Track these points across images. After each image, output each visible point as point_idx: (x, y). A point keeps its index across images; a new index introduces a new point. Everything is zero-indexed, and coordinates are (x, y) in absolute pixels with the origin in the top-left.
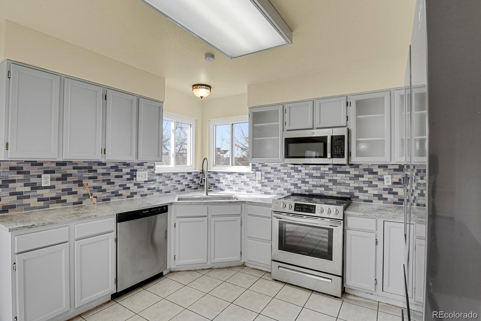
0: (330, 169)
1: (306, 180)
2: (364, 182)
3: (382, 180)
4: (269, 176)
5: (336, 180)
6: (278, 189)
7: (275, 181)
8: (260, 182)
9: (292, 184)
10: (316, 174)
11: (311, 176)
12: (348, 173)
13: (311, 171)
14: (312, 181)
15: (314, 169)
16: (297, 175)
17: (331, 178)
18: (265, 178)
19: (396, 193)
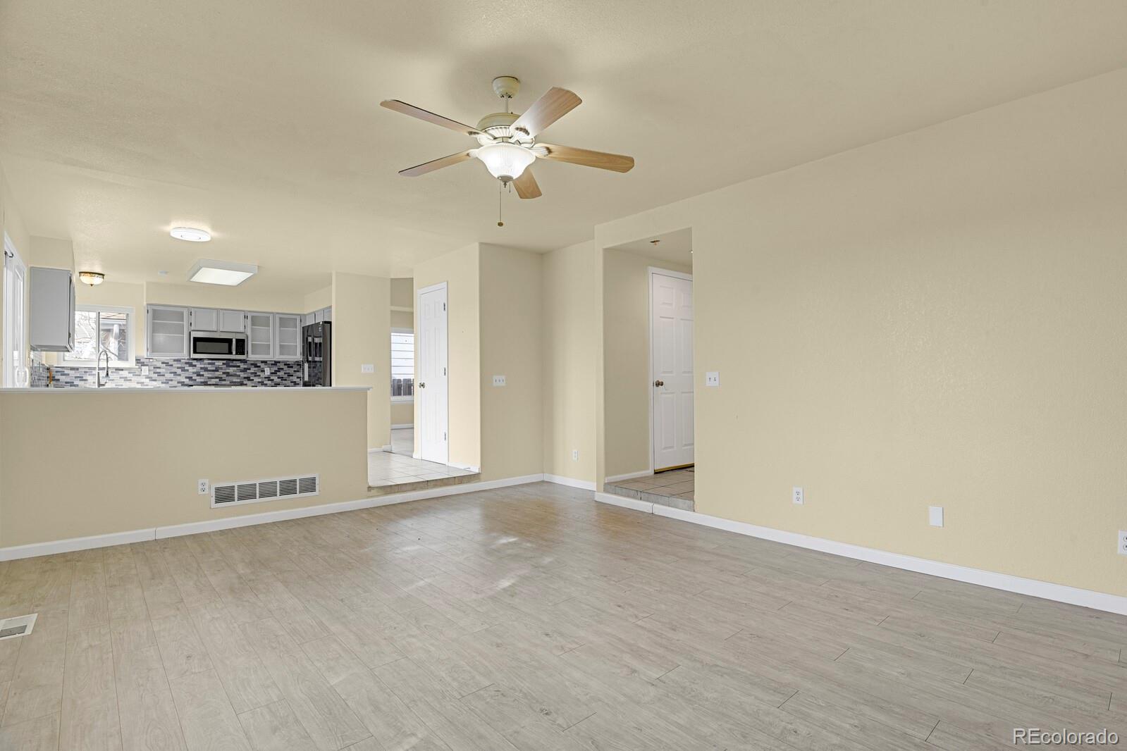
0: (224, 364)
1: (201, 373)
2: (252, 373)
3: (263, 371)
4: (158, 370)
5: (228, 373)
6: (170, 382)
7: (166, 375)
8: (147, 377)
9: (186, 378)
10: (210, 367)
11: (206, 370)
12: (239, 366)
13: (205, 366)
14: (206, 374)
15: (209, 364)
16: (191, 369)
17: (223, 371)
18: (154, 373)
19: (273, 380)
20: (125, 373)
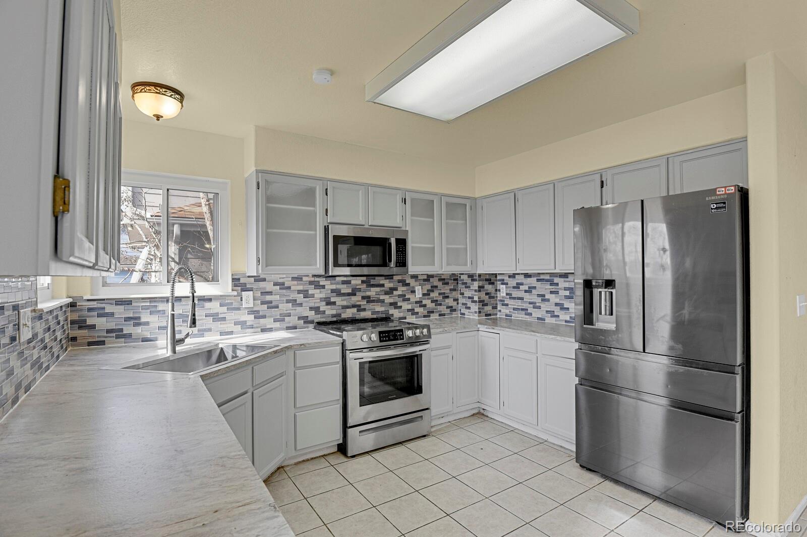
0: (363, 282)
1: (333, 300)
2: (399, 296)
3: (413, 292)
4: (268, 298)
5: (369, 297)
6: (287, 319)
7: (280, 306)
8: (251, 312)
9: (311, 309)
10: (346, 289)
11: (338, 293)
12: (383, 285)
13: (339, 286)
14: (340, 301)
15: (344, 282)
16: (319, 294)
17: (364, 294)
18: (263, 303)
19: (425, 306)
20: (214, 307)
